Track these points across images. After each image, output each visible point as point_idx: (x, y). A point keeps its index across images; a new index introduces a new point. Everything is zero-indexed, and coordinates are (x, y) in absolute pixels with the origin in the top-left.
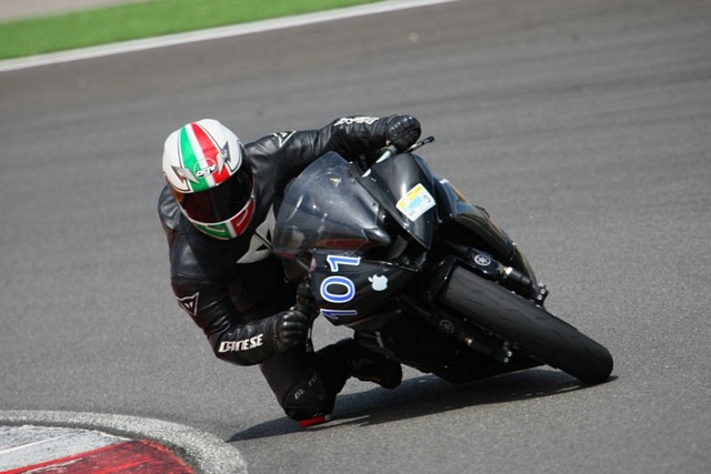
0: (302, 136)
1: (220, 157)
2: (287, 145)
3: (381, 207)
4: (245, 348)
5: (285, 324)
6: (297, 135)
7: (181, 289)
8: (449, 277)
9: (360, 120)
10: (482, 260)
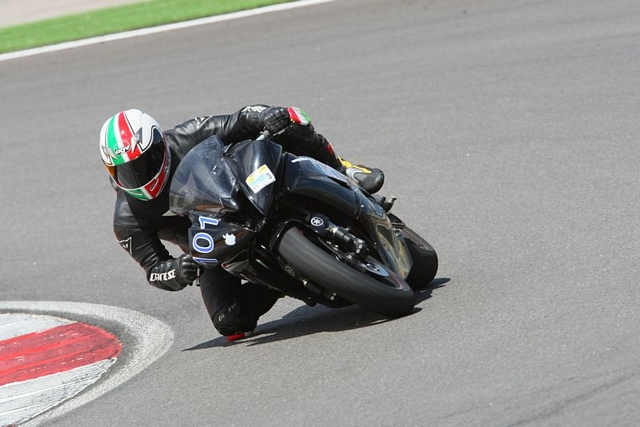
0: (216, 120)
1: (134, 141)
2: (204, 127)
3: (237, 181)
4: (165, 279)
5: (184, 263)
6: (212, 119)
7: (121, 233)
8: (281, 236)
9: (255, 109)
10: (317, 221)
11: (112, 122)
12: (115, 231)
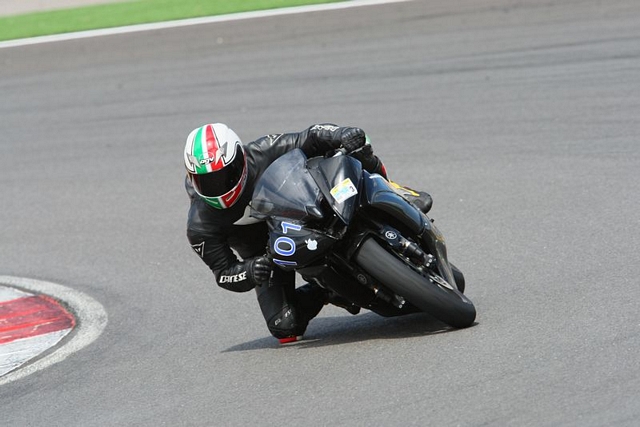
0: (287, 137)
1: (219, 154)
2: (276, 144)
3: (320, 191)
4: (235, 280)
5: (258, 265)
8: (361, 246)
9: (327, 128)
10: (391, 235)
11: (200, 132)
12: (188, 235)
